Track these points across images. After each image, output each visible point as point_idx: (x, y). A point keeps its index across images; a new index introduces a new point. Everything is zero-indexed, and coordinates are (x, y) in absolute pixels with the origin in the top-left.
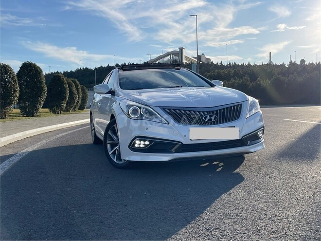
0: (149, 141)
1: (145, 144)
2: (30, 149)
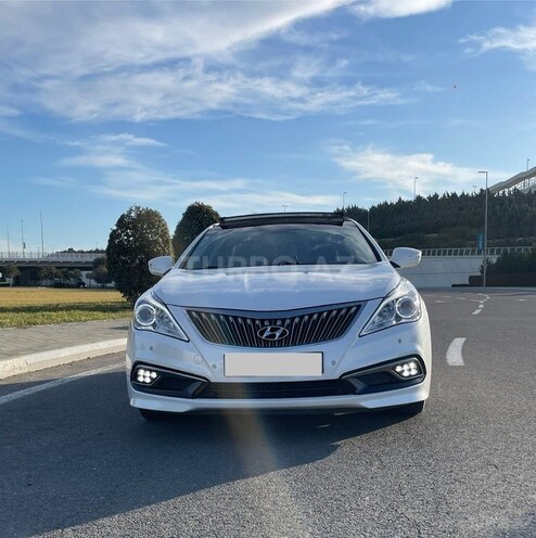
0: (157, 372)
1: (151, 378)
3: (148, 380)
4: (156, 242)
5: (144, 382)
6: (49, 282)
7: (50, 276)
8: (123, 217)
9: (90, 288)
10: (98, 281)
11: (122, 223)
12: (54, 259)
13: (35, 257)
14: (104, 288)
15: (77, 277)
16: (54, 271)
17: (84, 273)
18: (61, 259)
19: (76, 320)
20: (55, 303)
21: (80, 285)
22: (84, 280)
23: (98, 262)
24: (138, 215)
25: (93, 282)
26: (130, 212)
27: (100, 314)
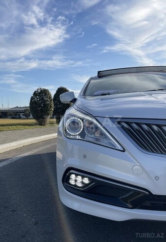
0: (90, 179)
1: (82, 183)
2: (26, 154)
3: (80, 185)
4: (47, 100)
5: (75, 186)
6: (10, 117)
7: (11, 115)
8: (35, 92)
9: (23, 119)
10: (26, 116)
11: (35, 94)
12: (12, 110)
13: (6, 109)
14: (27, 119)
15: (19, 115)
16: (12, 113)
17: (21, 114)
18: (14, 110)
19: (18, 129)
20: (11, 123)
21: (20, 118)
22: (21, 116)
23: (26, 110)
24: (41, 91)
25: (24, 117)
26: (38, 90)
27: (28, 127)
